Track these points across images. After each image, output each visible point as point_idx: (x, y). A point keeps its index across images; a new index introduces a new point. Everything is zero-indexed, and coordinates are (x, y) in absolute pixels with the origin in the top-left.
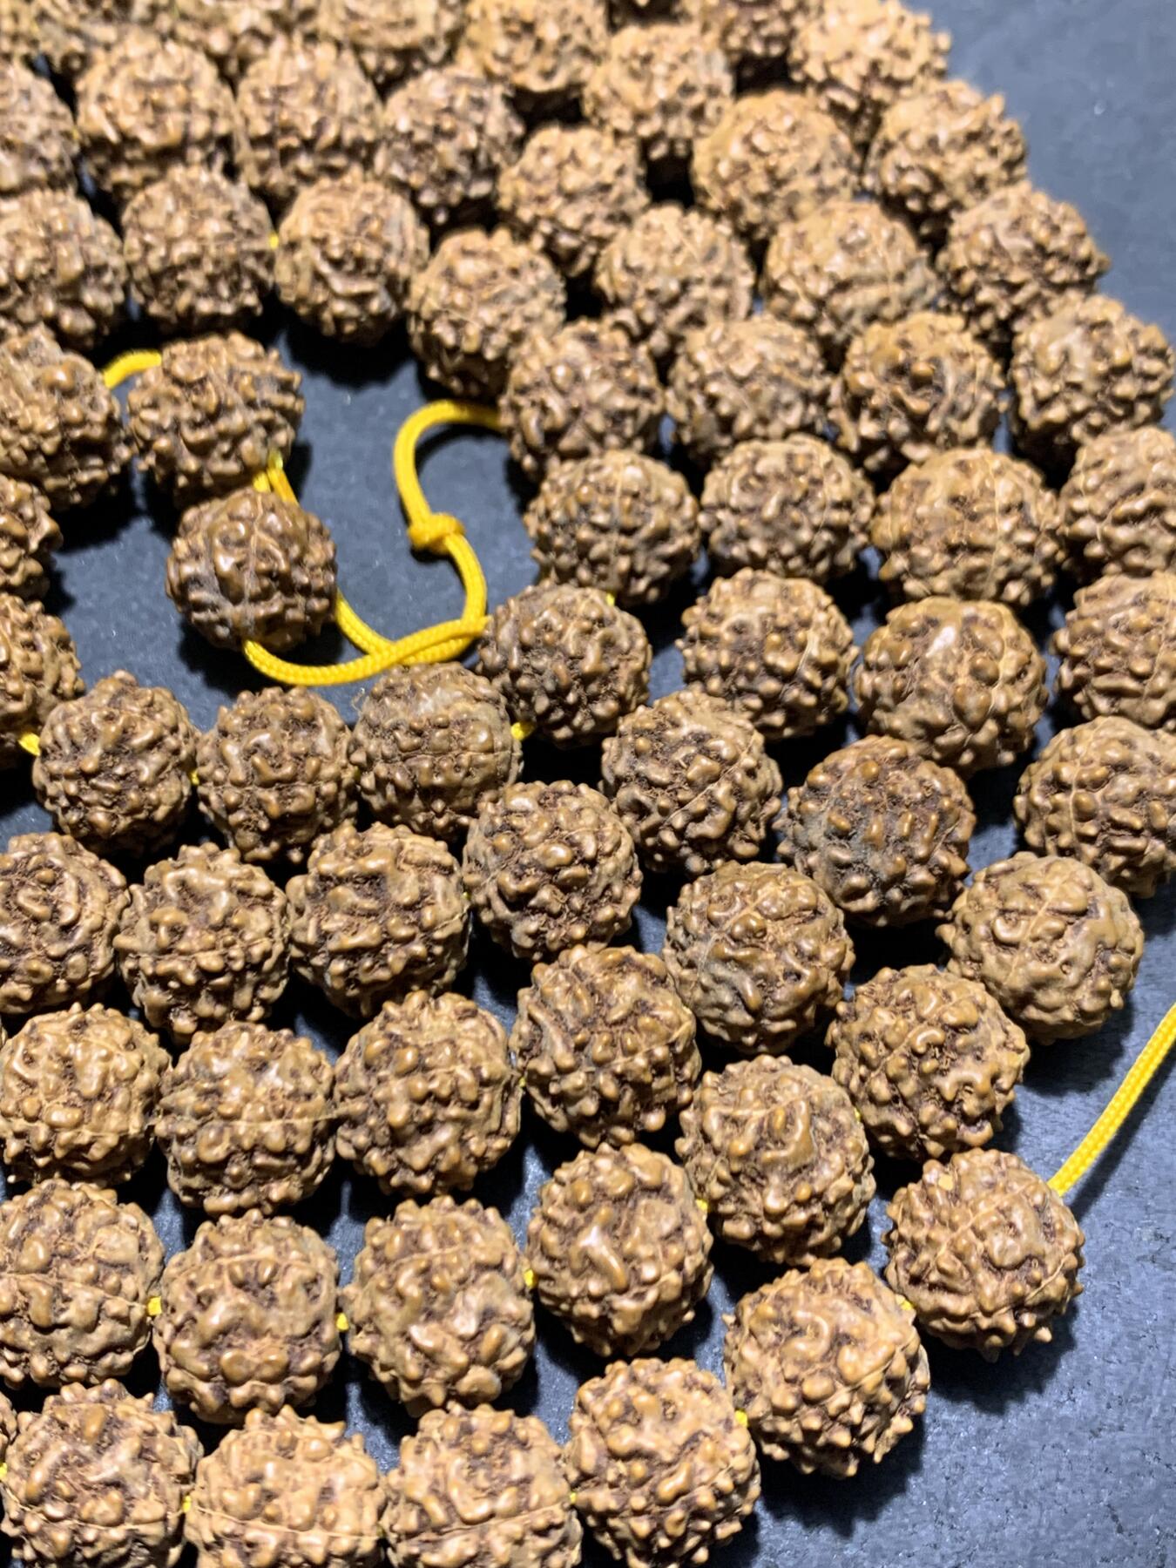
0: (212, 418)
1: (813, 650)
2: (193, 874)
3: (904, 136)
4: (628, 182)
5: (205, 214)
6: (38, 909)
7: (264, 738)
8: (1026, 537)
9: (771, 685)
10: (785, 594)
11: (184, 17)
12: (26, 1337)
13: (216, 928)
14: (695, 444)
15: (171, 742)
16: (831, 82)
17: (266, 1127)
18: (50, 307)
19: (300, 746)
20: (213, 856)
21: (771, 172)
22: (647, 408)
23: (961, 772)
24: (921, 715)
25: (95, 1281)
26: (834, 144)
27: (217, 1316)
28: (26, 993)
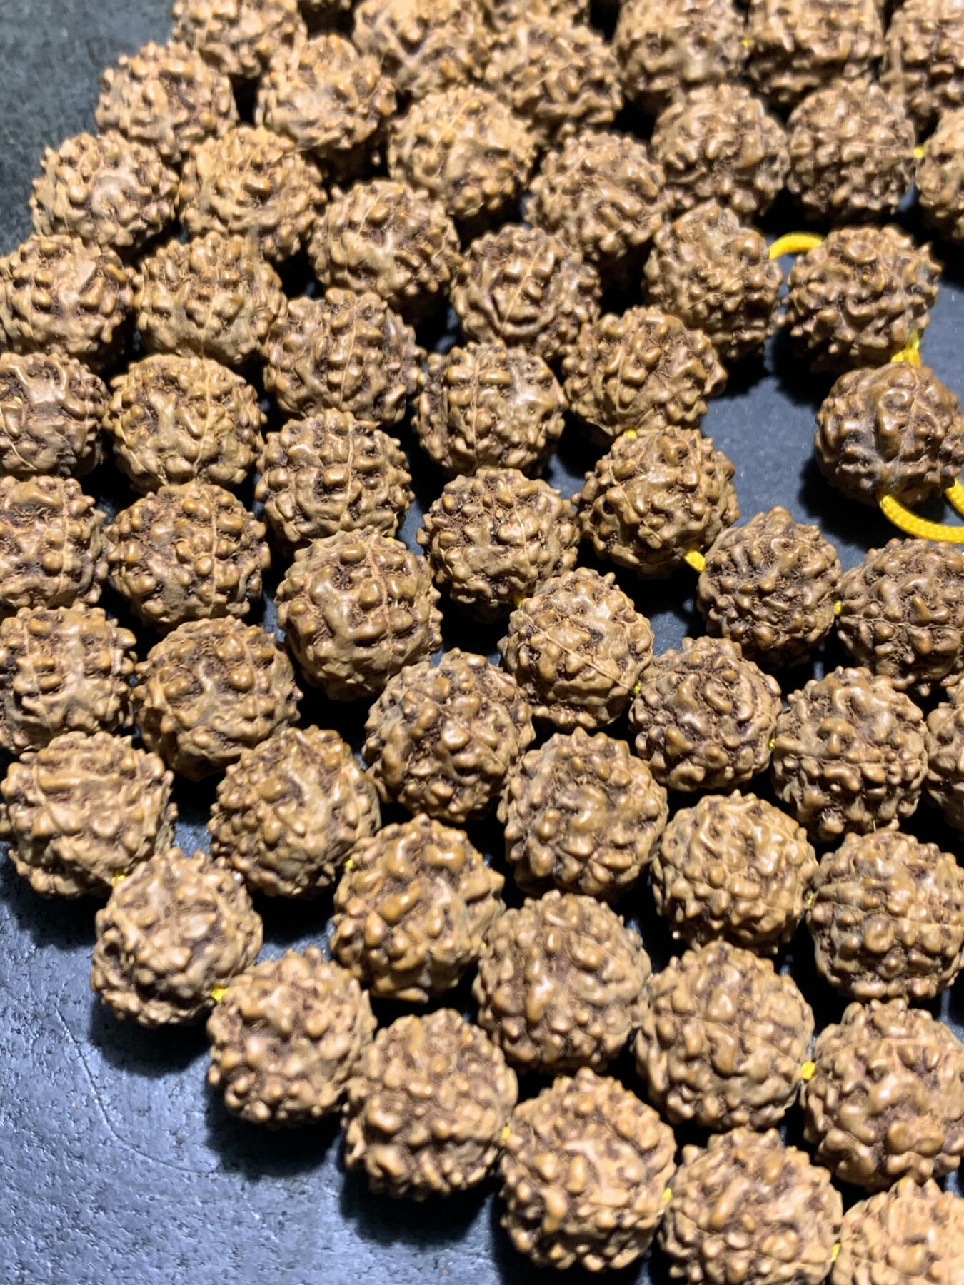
0: (876, 296)
2: (857, 692)
5: (874, 121)
6: (722, 703)
7: (921, 581)
12: (705, 1078)
13: (879, 744)
15: (833, 574)
17: (926, 928)
18: (727, 185)
19: (950, 593)
20: (869, 680)
25: (771, 1040)
27: (885, 1091)
28: (699, 774)
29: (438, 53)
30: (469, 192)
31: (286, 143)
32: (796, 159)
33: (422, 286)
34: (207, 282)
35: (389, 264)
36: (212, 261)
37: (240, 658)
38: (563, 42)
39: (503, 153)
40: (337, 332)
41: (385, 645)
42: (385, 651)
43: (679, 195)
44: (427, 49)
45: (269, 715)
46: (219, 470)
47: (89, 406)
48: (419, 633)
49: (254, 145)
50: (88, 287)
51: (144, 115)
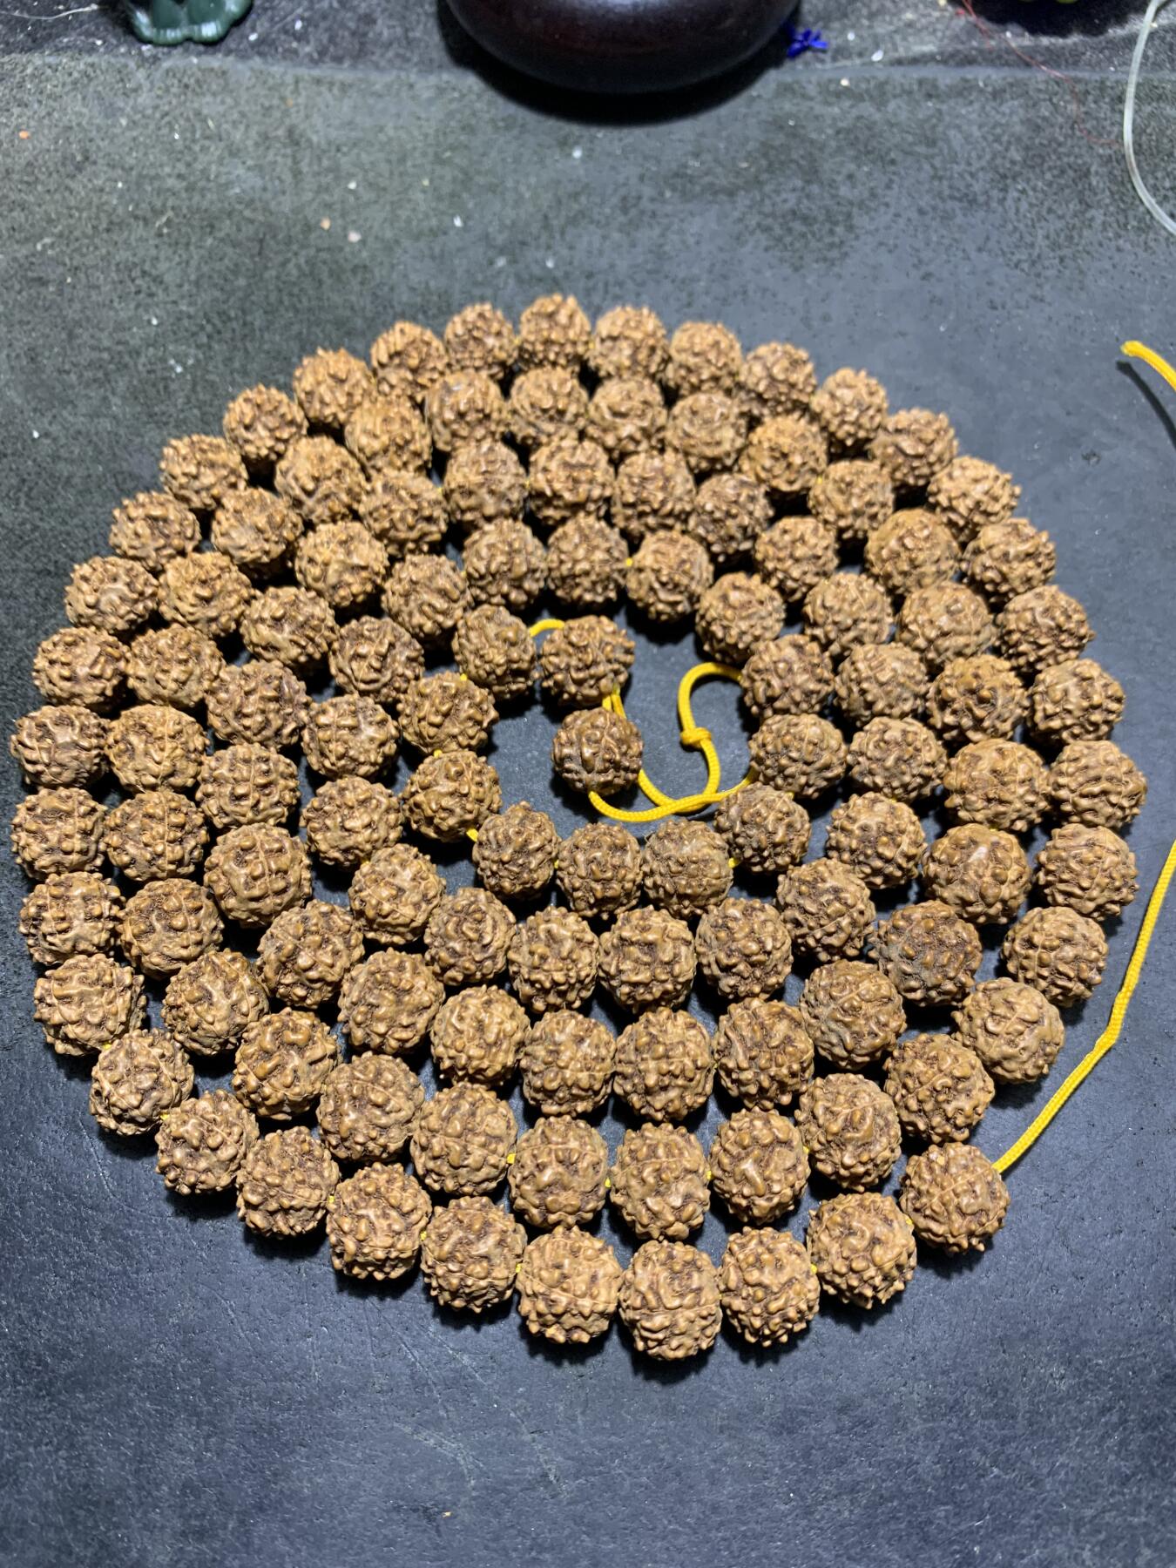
0: (588, 667)
1: (904, 847)
2: (554, 927)
3: (990, 547)
4: (830, 553)
5: (596, 548)
6: (472, 935)
7: (598, 854)
8: (1031, 798)
9: (878, 864)
10: (892, 811)
11: (592, 422)
12: (445, 1169)
13: (564, 959)
14: (848, 711)
15: (548, 848)
16: (951, 509)
17: (580, 1075)
18: (505, 588)
19: (616, 861)
20: (564, 916)
21: (911, 561)
22: (826, 689)
23: (979, 928)
24: (960, 893)
25: (484, 1146)
26: (949, 547)
27: (547, 1177)
28: (460, 978)
29: (327, 497)
30: (342, 592)
31: (224, 561)
32: (550, 570)
33: (310, 656)
34: (168, 660)
35: (286, 644)
36: (171, 647)
37: (179, 909)
38: (403, 493)
39: (364, 568)
40: (248, 693)
41: (268, 901)
42: (268, 904)
43: (478, 592)
44: (319, 495)
45: (199, 943)
46: (175, 780)
47: (94, 741)
48: (292, 891)
49: (201, 566)
50: (95, 662)
51: (136, 543)
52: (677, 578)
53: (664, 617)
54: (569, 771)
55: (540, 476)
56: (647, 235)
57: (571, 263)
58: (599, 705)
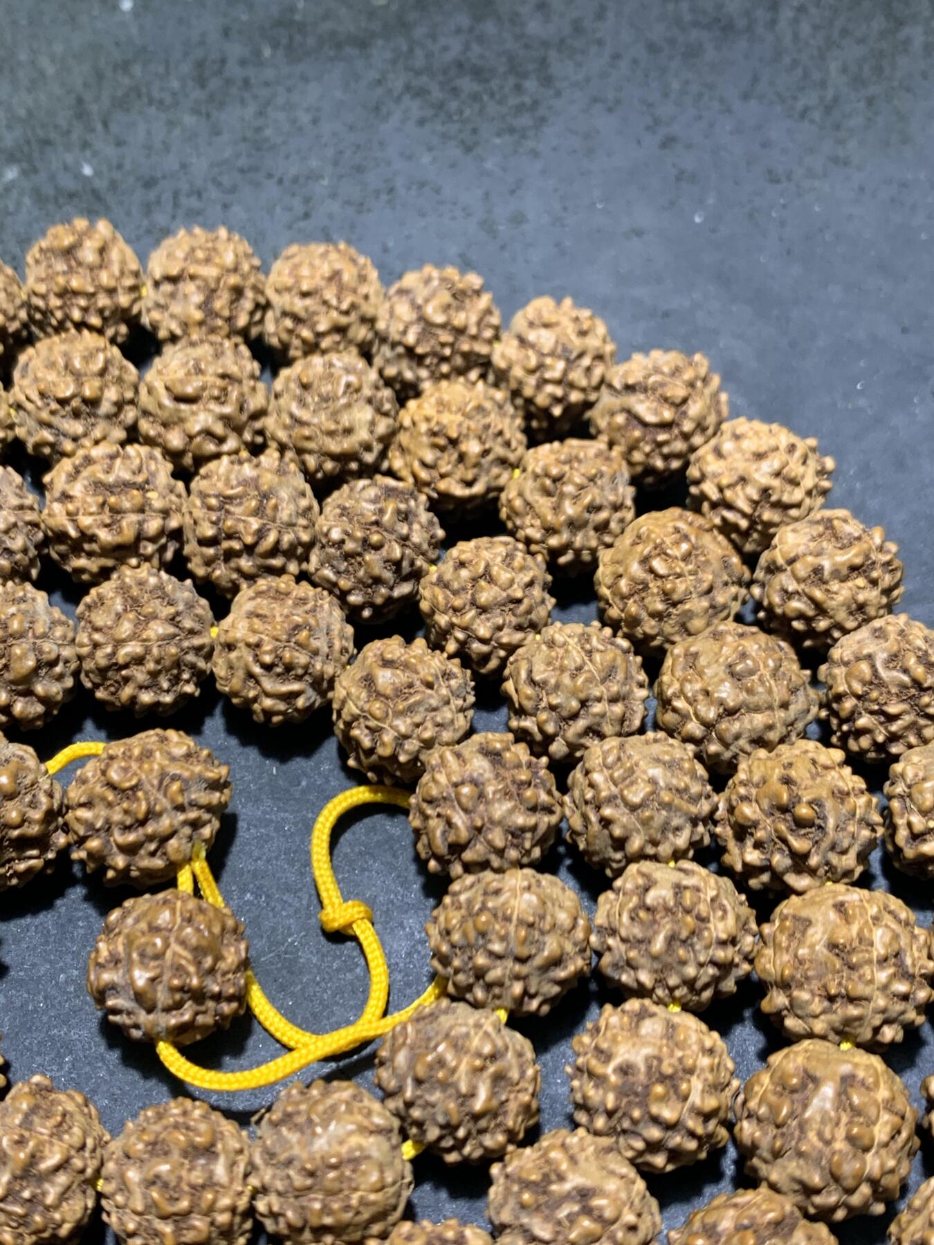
0: (142, 823)
1: (695, 1098)
3: (791, 562)
4: (537, 592)
5: (152, 617)
7: (164, 1168)
8: (901, 987)
9: (655, 1133)
10: (671, 1029)
14: (585, 852)
15: (78, 1163)
16: (725, 503)
19: (197, 1177)
21: (666, 596)
22: (546, 820)
23: (835, 1228)
24: (798, 1173)
26: (726, 565)
52: (287, 655)
53: (276, 719)
54: (115, 1011)
55: (57, 507)
56: (236, 116)
57: (120, 167)
58: (173, 883)
